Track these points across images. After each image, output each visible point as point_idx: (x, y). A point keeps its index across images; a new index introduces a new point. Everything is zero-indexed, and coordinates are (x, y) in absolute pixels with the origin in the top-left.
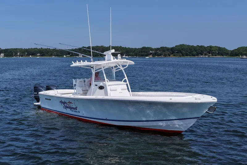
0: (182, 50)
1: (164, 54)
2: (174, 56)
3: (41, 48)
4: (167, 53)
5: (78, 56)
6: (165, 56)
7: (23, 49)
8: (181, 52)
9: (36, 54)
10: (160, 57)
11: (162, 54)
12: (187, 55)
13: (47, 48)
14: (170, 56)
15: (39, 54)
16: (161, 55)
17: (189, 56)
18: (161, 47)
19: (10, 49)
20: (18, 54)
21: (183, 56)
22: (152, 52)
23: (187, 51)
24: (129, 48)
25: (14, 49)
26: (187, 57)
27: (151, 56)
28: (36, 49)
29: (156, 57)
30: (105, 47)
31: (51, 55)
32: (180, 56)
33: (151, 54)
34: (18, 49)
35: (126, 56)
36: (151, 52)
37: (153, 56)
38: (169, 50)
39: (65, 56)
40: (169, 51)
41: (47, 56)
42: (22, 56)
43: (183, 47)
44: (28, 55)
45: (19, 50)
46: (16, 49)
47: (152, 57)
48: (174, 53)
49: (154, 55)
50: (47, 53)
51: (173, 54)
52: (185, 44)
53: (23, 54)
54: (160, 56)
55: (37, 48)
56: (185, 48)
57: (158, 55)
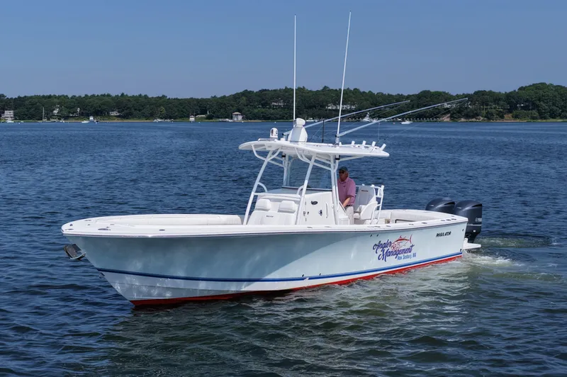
0: (539, 100)
1: (484, 112)
2: (516, 117)
3: (123, 94)
4: (495, 108)
5: (232, 118)
6: (489, 119)
7: (70, 96)
8: (536, 106)
9: (108, 113)
10: (474, 120)
11: (479, 111)
12: (553, 115)
13: (140, 95)
14: (502, 117)
15: (114, 113)
16: (475, 115)
17: (561, 118)
18: (476, 93)
19: (31, 97)
20: (56, 112)
21: (541, 118)
22: (448, 106)
23: (554, 104)
24: (381, 95)
25: (43, 96)
26: (554, 120)
27: (446, 119)
28: (107, 99)
29: (463, 120)
30: (311, 91)
31: (152, 116)
32: (533, 118)
33: (447, 111)
34: (55, 96)
35: (372, 117)
36: (446, 105)
37: (451, 117)
38: (500, 99)
39: (192, 119)
40: (501, 103)
41: (139, 118)
42: (66, 118)
43: (541, 92)
44: (85, 115)
45: (56, 100)
46: (50, 97)
47: (448, 120)
48: (516, 108)
49: (456, 114)
50: (140, 110)
51: (511, 112)
52: (548, 83)
53: (69, 112)
54: (473, 117)
55: (109, 95)
56: (548, 96)
57: (467, 116)
